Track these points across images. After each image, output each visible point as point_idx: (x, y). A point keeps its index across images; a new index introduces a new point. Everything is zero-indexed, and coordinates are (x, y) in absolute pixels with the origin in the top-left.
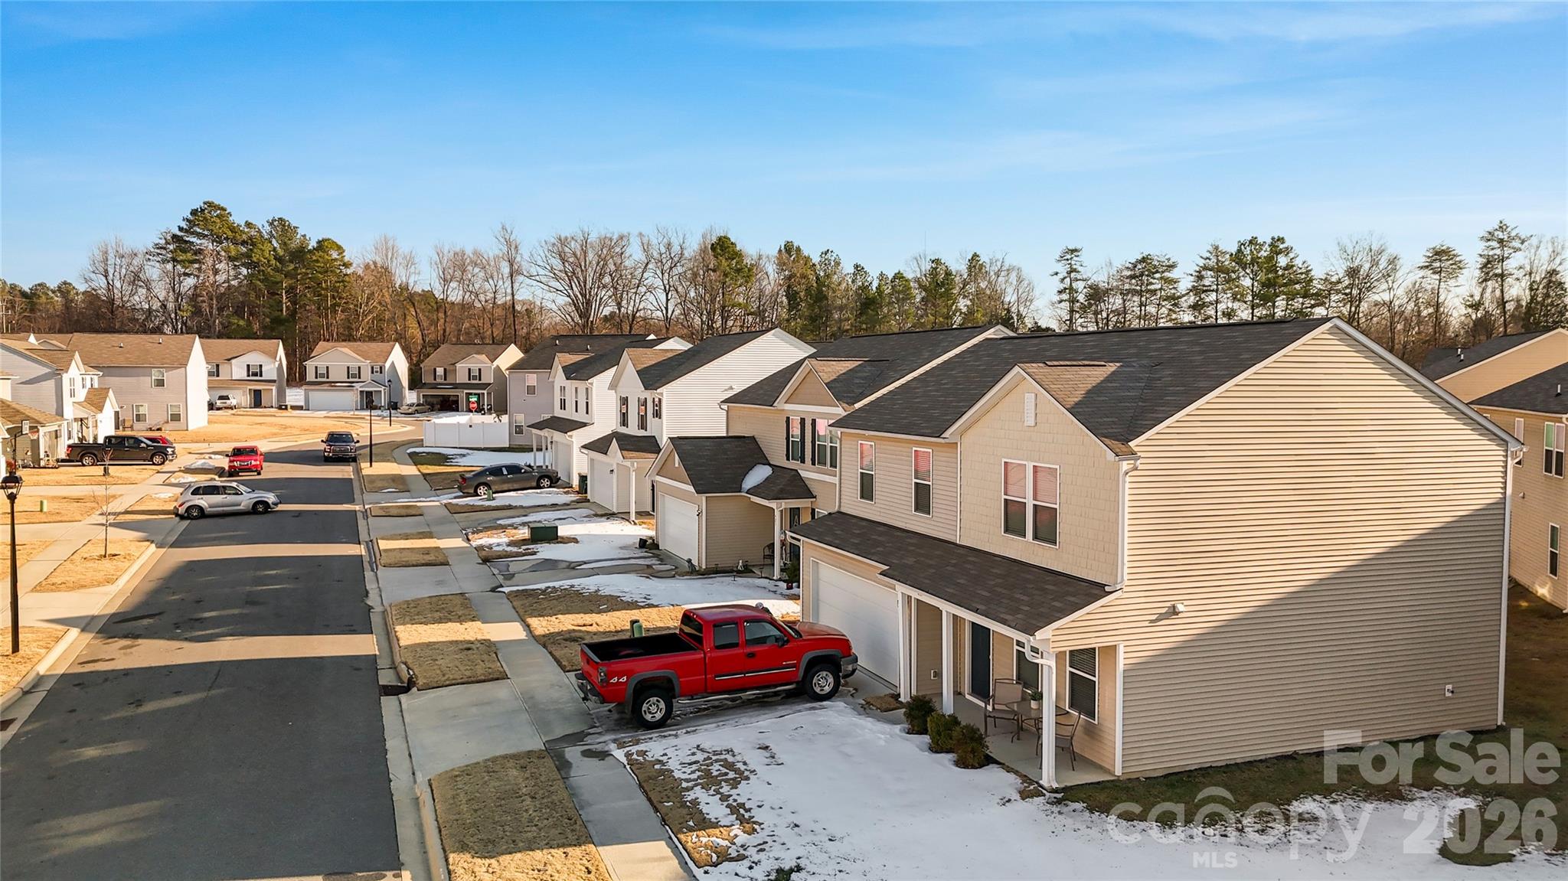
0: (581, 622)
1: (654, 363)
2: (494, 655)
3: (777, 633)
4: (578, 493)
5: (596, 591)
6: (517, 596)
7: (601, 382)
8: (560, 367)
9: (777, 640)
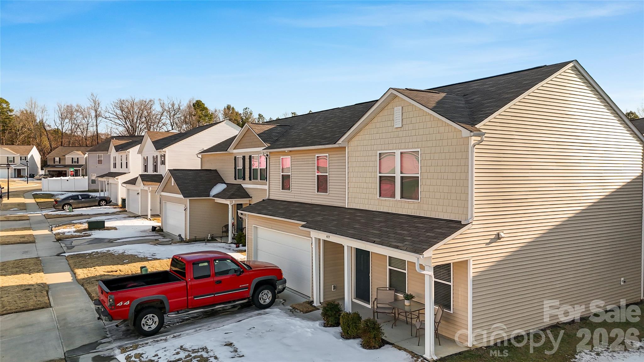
0: (110, 270)
1: (161, 138)
2: (45, 293)
3: (235, 267)
4: (121, 208)
5: (123, 253)
6: (72, 257)
7: (133, 151)
8: (113, 147)
9: (236, 271)
